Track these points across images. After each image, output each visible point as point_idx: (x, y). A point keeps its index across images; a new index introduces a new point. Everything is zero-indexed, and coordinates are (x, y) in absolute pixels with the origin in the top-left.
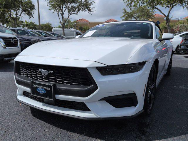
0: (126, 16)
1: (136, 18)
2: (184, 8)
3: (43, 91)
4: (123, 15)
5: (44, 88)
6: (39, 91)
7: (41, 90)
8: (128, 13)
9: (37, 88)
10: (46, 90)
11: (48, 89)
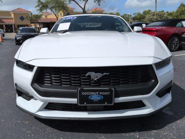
0: (40, 6)
1: (51, 9)
2: (95, 2)
3: (99, 97)
4: (37, 4)
5: (101, 93)
6: (92, 99)
7: (95, 97)
8: (42, 3)
9: (90, 95)
10: (104, 96)
11: (106, 93)
